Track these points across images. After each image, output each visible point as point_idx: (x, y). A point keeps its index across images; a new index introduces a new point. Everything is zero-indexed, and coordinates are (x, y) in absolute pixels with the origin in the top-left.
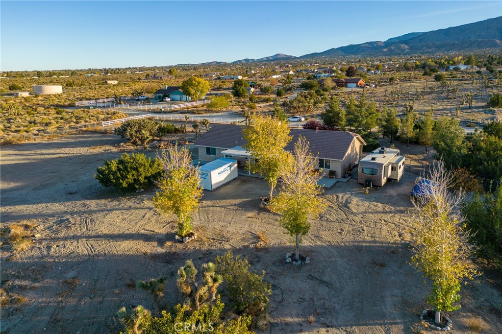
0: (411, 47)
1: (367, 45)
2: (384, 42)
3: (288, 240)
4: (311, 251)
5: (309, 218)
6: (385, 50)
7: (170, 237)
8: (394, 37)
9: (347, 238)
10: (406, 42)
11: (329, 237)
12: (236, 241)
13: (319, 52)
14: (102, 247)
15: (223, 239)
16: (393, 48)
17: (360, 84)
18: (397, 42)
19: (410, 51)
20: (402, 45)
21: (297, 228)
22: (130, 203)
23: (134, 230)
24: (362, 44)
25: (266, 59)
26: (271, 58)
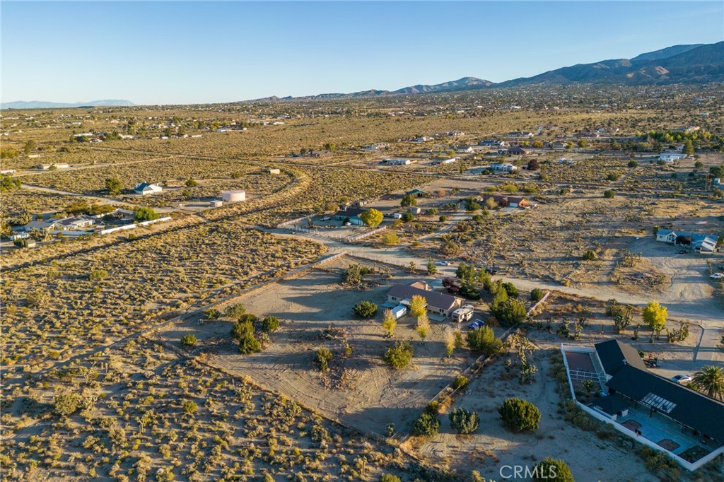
0: (671, 71)
1: (603, 66)
2: (632, 61)
3: (421, 339)
4: (426, 343)
5: (426, 333)
6: (630, 75)
7: (386, 336)
8: (648, 52)
9: (439, 340)
10: (664, 63)
11: (434, 339)
12: (405, 339)
13: (527, 77)
14: (368, 338)
15: (402, 338)
16: (643, 72)
17: (522, 204)
18: (652, 62)
19: (668, 78)
20: (657, 69)
21: (423, 336)
22: (368, 323)
23: (374, 333)
24: (596, 64)
25: (447, 85)
26: (455, 84)
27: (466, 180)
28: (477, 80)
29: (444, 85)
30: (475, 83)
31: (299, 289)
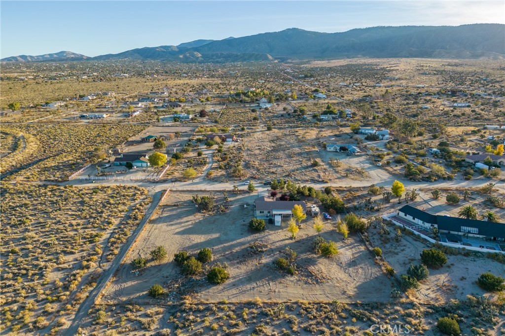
6: (181, 56)
7: (291, 238)
16: (188, 55)
17: (234, 139)
19: (203, 59)
20: (195, 53)
21: (319, 231)
24: (157, 48)
25: (49, 56)
26: (55, 56)
27: (169, 126)
28: (74, 54)
29: (46, 56)
30: (72, 56)
31: (176, 224)
